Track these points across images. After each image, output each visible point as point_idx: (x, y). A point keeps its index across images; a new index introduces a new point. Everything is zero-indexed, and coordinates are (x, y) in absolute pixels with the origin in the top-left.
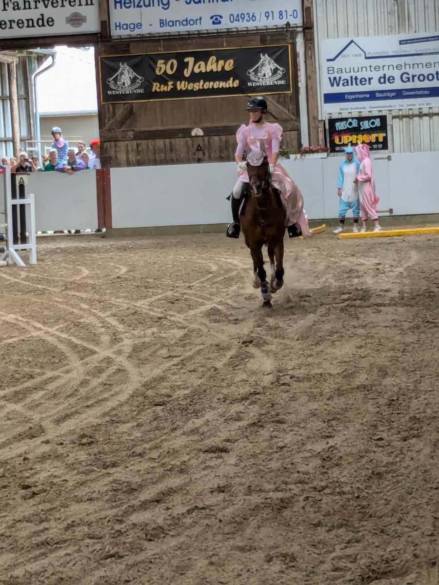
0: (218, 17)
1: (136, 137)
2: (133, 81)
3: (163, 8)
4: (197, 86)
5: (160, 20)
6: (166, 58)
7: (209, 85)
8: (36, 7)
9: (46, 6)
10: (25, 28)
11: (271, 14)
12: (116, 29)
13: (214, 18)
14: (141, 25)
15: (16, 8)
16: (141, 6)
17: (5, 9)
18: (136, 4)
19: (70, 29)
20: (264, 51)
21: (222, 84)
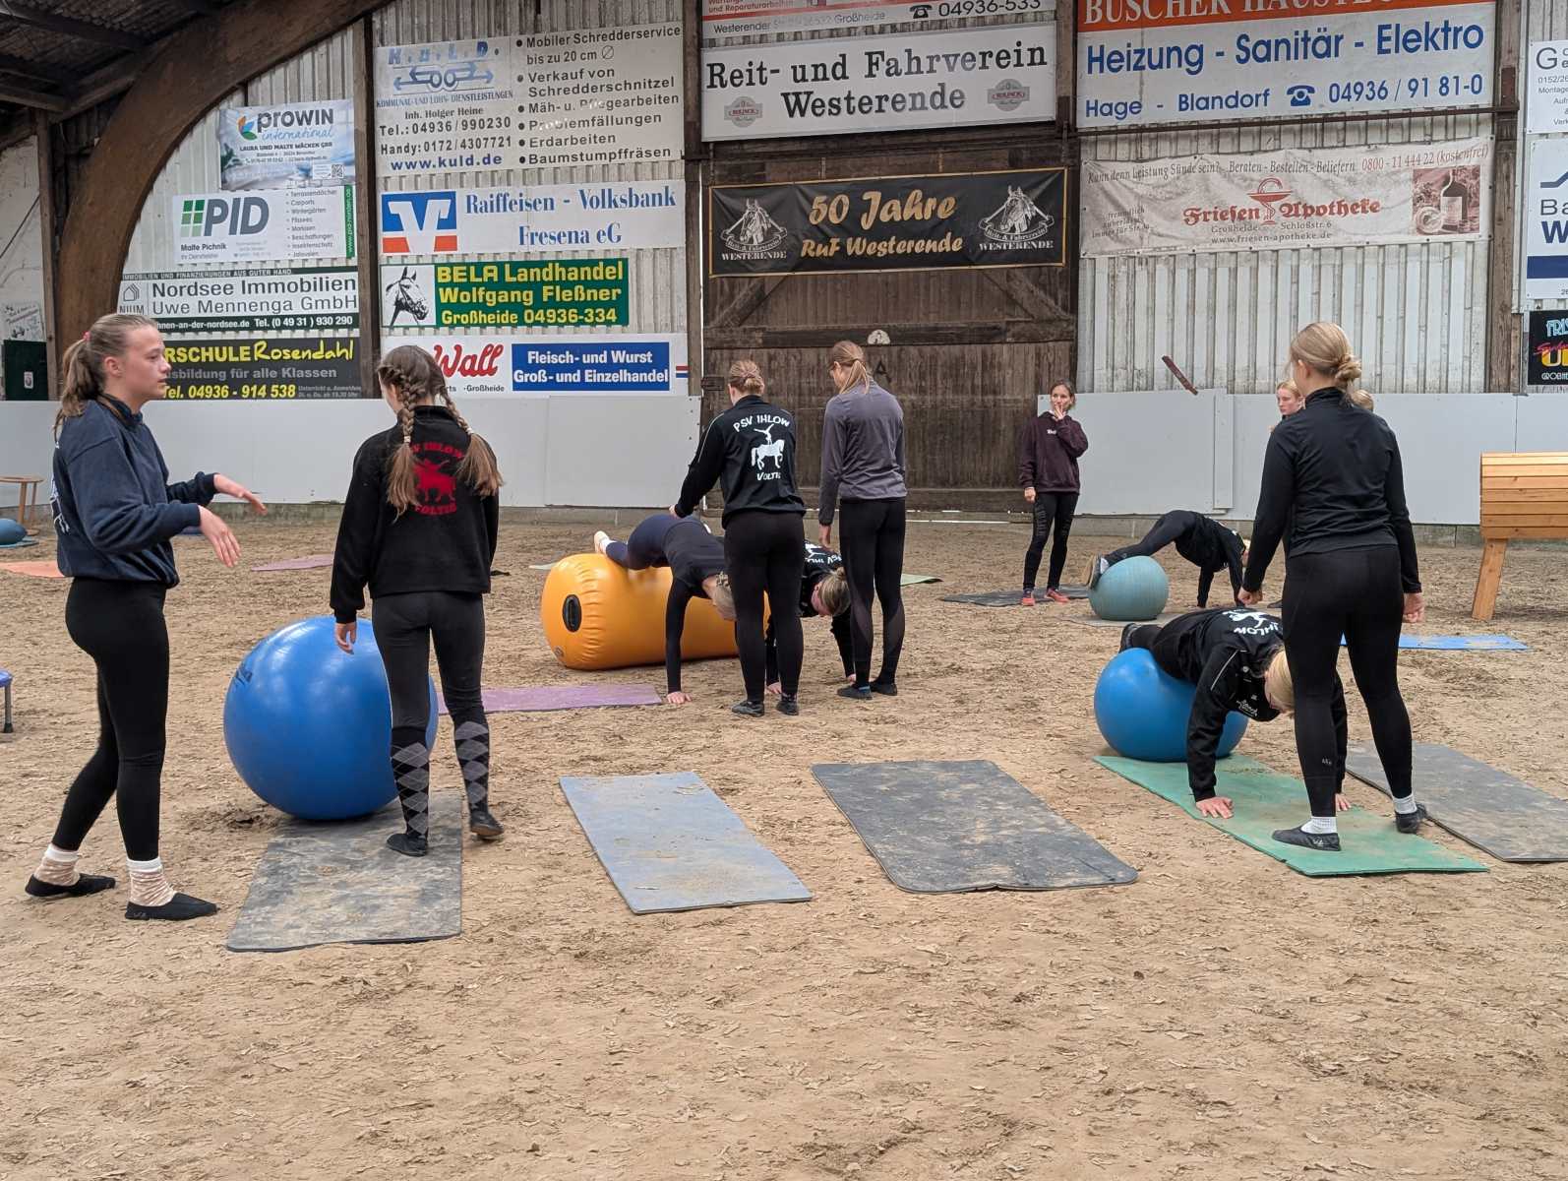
0: (1305, 91)
3: (1188, 71)
5: (1181, 96)
8: (931, 71)
9: (951, 68)
10: (907, 110)
11: (1422, 84)
12: (1088, 115)
13: (1296, 92)
14: (1140, 106)
15: (892, 71)
16: (1143, 68)
17: (871, 75)
18: (1132, 63)
19: (994, 115)
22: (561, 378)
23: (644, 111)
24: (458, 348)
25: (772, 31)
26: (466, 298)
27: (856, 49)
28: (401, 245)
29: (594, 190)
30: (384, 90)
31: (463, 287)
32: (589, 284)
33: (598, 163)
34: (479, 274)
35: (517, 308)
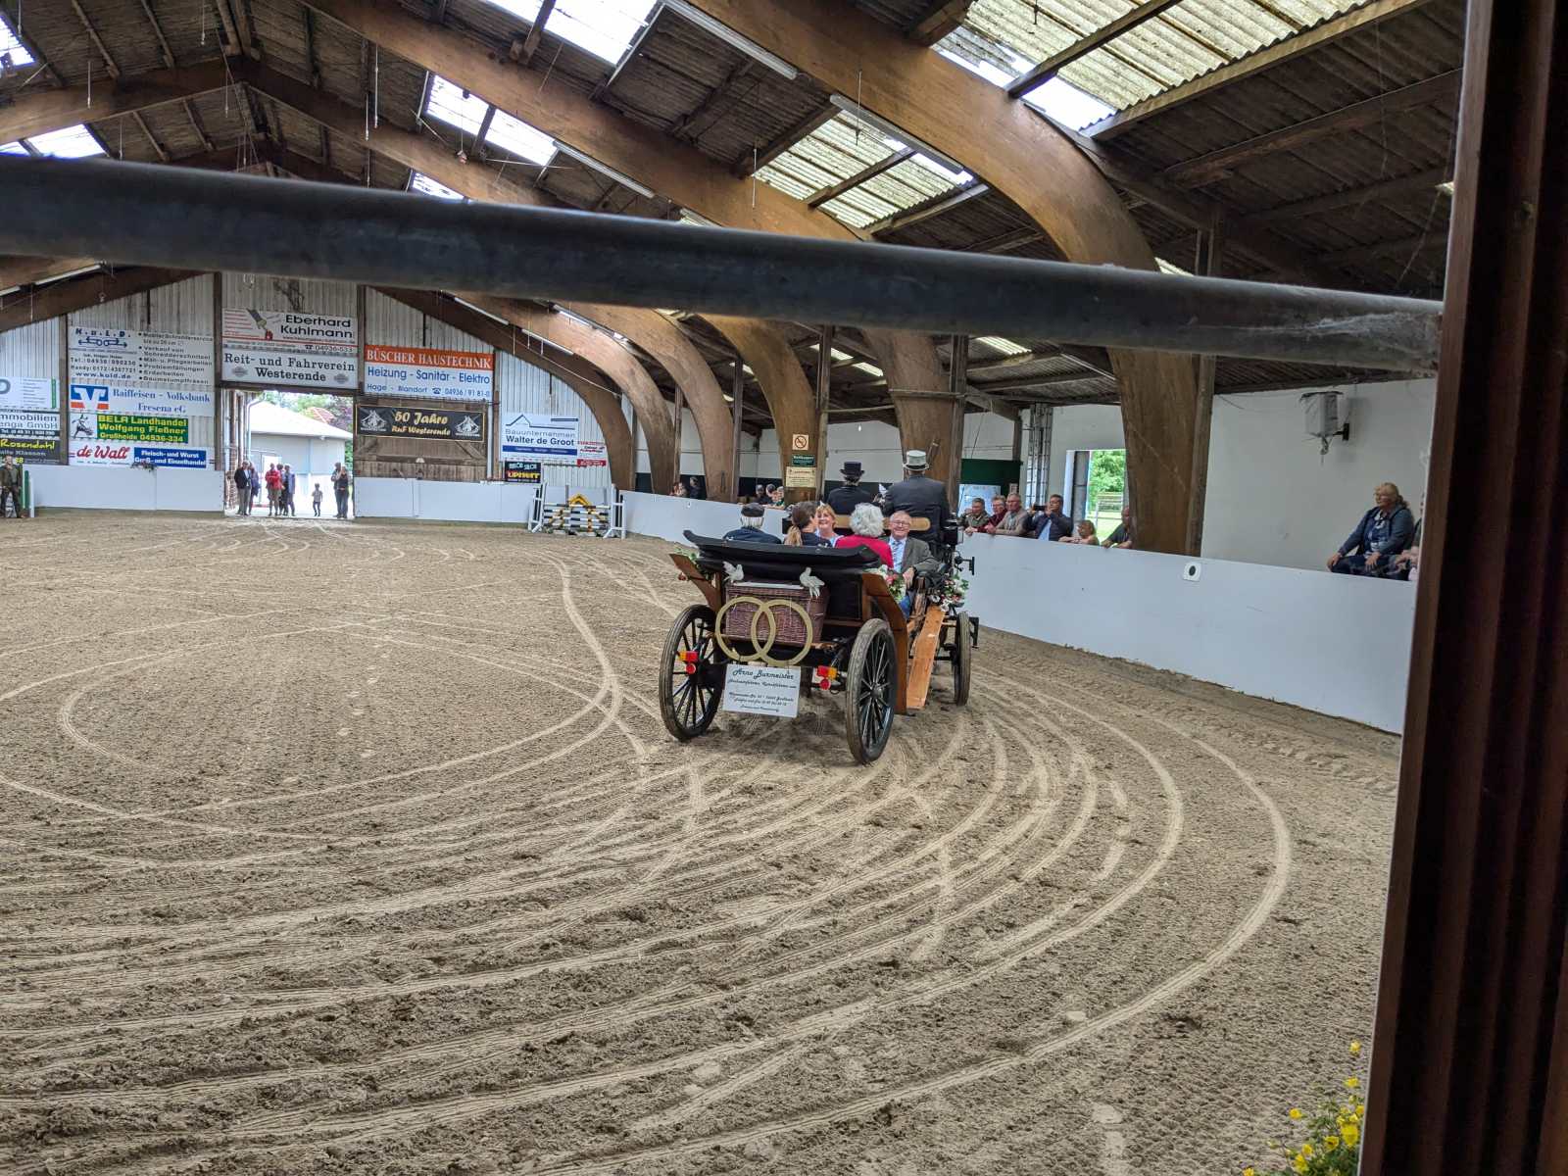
0: (438, 390)
1: (378, 460)
2: (379, 423)
3: (401, 379)
4: (422, 432)
5: (399, 386)
6: (403, 411)
7: (429, 432)
8: (313, 367)
9: (320, 368)
10: (304, 379)
11: (472, 392)
12: (368, 389)
13: (436, 390)
14: (386, 388)
15: (298, 365)
16: (387, 376)
17: (290, 366)
18: (383, 374)
19: (336, 385)
20: (468, 414)
21: (439, 432)
22: (157, 461)
23: (196, 366)
24: (108, 448)
25: (251, 345)
26: (112, 428)
27: (285, 357)
28: (81, 406)
29: (174, 393)
30: (73, 343)
31: (110, 424)
32: (170, 427)
33: (175, 383)
34: (119, 418)
35: (137, 434)
